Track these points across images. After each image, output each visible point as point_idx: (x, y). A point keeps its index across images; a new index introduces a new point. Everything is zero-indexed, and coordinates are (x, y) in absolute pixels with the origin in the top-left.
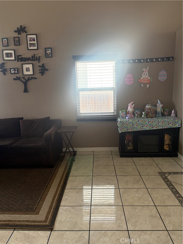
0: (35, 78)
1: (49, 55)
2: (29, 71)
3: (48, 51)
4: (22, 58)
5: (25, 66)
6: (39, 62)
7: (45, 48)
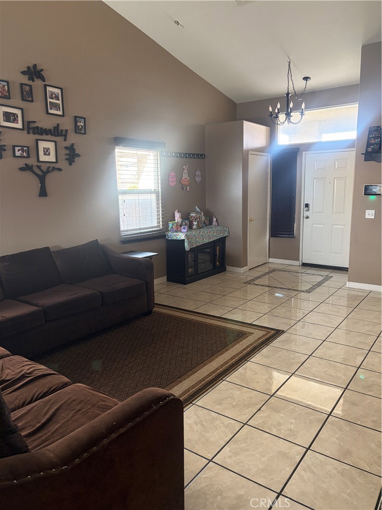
0: (60, 170)
1: (81, 130)
2: (49, 154)
3: (80, 122)
4: (37, 127)
5: (42, 145)
6: (65, 140)
7: (76, 117)
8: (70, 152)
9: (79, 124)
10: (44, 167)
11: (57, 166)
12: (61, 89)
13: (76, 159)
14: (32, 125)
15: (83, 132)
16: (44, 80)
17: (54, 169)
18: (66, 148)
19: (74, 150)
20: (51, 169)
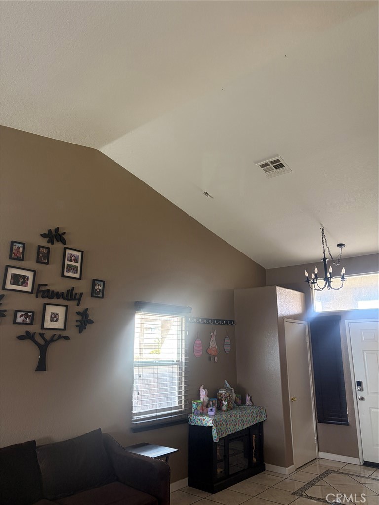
0: (67, 338)
1: (98, 293)
2: (57, 321)
3: (99, 285)
4: (48, 291)
5: (50, 310)
6: (78, 305)
7: (94, 280)
8: (82, 318)
9: (96, 287)
10: (48, 336)
11: (64, 334)
12: (82, 252)
13: (89, 326)
14: (43, 288)
15: (100, 296)
16: (64, 242)
17: (60, 337)
18: (78, 313)
19: (87, 316)
20: (56, 338)
